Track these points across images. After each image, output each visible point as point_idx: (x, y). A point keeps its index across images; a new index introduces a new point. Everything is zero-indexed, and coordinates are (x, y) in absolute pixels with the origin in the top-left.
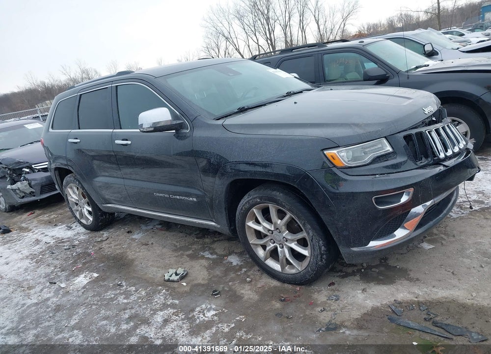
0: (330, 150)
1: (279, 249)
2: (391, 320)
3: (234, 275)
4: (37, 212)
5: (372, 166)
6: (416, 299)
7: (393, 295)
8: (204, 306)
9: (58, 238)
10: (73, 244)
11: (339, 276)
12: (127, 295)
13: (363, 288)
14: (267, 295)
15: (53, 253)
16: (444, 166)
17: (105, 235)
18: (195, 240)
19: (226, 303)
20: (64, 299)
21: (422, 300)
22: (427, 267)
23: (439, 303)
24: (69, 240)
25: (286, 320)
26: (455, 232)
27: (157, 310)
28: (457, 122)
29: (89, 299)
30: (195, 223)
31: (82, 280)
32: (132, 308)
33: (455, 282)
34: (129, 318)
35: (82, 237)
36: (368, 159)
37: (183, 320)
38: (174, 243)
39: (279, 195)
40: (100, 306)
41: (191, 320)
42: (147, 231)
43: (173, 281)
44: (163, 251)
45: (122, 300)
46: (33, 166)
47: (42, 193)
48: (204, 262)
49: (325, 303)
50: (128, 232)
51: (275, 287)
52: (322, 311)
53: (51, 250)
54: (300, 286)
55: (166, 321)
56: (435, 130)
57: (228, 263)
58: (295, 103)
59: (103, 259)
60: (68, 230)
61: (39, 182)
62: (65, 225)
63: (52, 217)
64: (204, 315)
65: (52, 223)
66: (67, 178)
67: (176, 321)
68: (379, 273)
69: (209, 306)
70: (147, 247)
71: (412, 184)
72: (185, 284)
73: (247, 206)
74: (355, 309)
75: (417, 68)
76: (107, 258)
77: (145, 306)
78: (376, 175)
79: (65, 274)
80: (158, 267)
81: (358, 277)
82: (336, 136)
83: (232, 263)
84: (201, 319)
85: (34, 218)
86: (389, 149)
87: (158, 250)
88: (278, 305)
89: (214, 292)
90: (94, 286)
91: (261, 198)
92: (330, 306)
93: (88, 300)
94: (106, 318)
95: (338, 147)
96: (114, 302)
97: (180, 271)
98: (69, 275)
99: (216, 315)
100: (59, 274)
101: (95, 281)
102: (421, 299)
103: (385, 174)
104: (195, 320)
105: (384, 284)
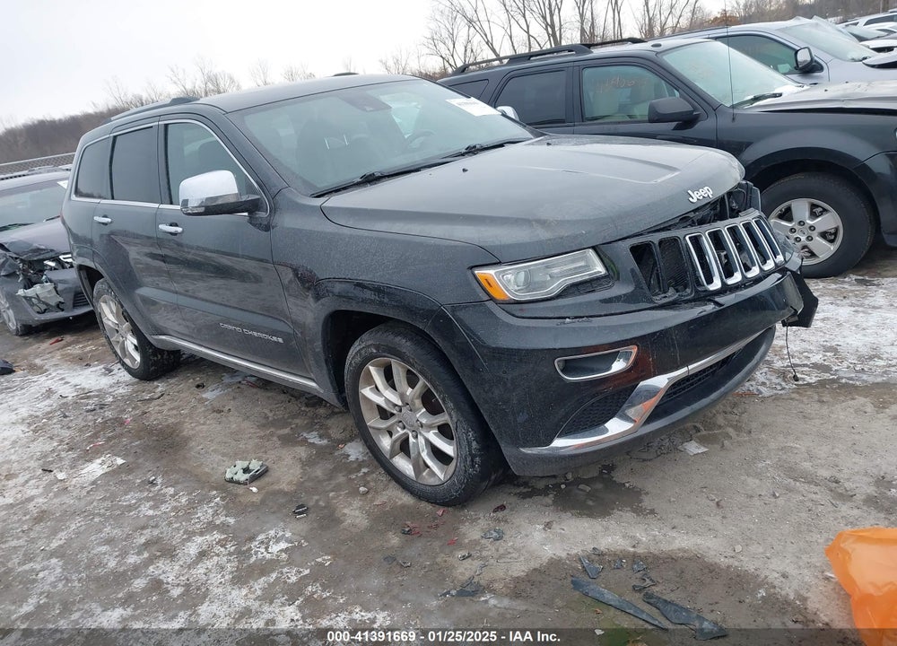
0: (485, 268)
1: (412, 440)
2: (576, 585)
3: (344, 478)
4: (68, 338)
5: (561, 302)
6: (632, 550)
7: (594, 538)
8: (272, 533)
9: (84, 389)
10: (103, 402)
11: (519, 494)
12: (158, 501)
13: (547, 520)
14: (385, 519)
15: (65, 417)
16: (717, 304)
17: (160, 389)
18: (303, 409)
19: (312, 530)
20: (55, 501)
21: (642, 551)
22: (677, 490)
23: (670, 560)
24: (101, 393)
25: (397, 569)
26: (754, 425)
27: (194, 533)
28: (820, 209)
29: (95, 504)
30: (287, 381)
31: (95, 469)
32: (156, 526)
33: (714, 521)
34: (144, 544)
35: (121, 391)
36: (555, 287)
37: (230, 554)
38: (266, 411)
39: (405, 345)
40: (107, 519)
41: (242, 554)
42: (229, 386)
43: (238, 483)
44: (243, 425)
45: (146, 510)
46: (61, 257)
47: (75, 305)
48: (302, 452)
49: (476, 543)
50: (198, 386)
51: (403, 507)
52: (464, 558)
53: (65, 409)
54: (446, 508)
55: (203, 555)
56: (709, 234)
57: (342, 455)
58: (464, 170)
59: (142, 433)
60: (105, 375)
61: (70, 285)
62: (102, 366)
63: (88, 349)
64: (267, 549)
65: (83, 361)
66: (99, 285)
67: (218, 555)
68: (590, 495)
69: (281, 533)
70: (219, 415)
71: (634, 338)
72: (254, 490)
73: (358, 359)
74: (522, 558)
75: (756, 99)
76: (149, 431)
77: (179, 525)
78: (565, 318)
79: (72, 455)
80: (224, 455)
81: (549, 500)
82: (497, 243)
83: (349, 456)
84: (260, 556)
85: (58, 350)
86: (599, 269)
87: (234, 422)
88: (395, 540)
89: (298, 507)
90: (109, 481)
91: (377, 347)
92: (483, 548)
93: (92, 506)
94: (109, 541)
95: (499, 263)
96: (131, 514)
97: (255, 465)
98: (79, 457)
99: (285, 551)
100: (63, 454)
101: (115, 473)
102: (640, 550)
103: (583, 317)
104: (251, 556)
105: (591, 515)
